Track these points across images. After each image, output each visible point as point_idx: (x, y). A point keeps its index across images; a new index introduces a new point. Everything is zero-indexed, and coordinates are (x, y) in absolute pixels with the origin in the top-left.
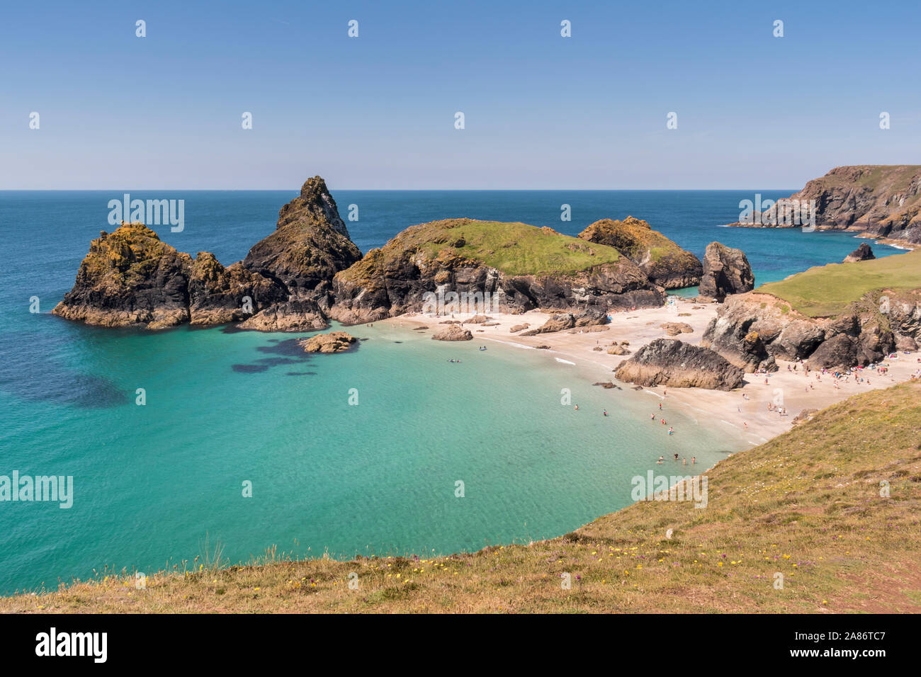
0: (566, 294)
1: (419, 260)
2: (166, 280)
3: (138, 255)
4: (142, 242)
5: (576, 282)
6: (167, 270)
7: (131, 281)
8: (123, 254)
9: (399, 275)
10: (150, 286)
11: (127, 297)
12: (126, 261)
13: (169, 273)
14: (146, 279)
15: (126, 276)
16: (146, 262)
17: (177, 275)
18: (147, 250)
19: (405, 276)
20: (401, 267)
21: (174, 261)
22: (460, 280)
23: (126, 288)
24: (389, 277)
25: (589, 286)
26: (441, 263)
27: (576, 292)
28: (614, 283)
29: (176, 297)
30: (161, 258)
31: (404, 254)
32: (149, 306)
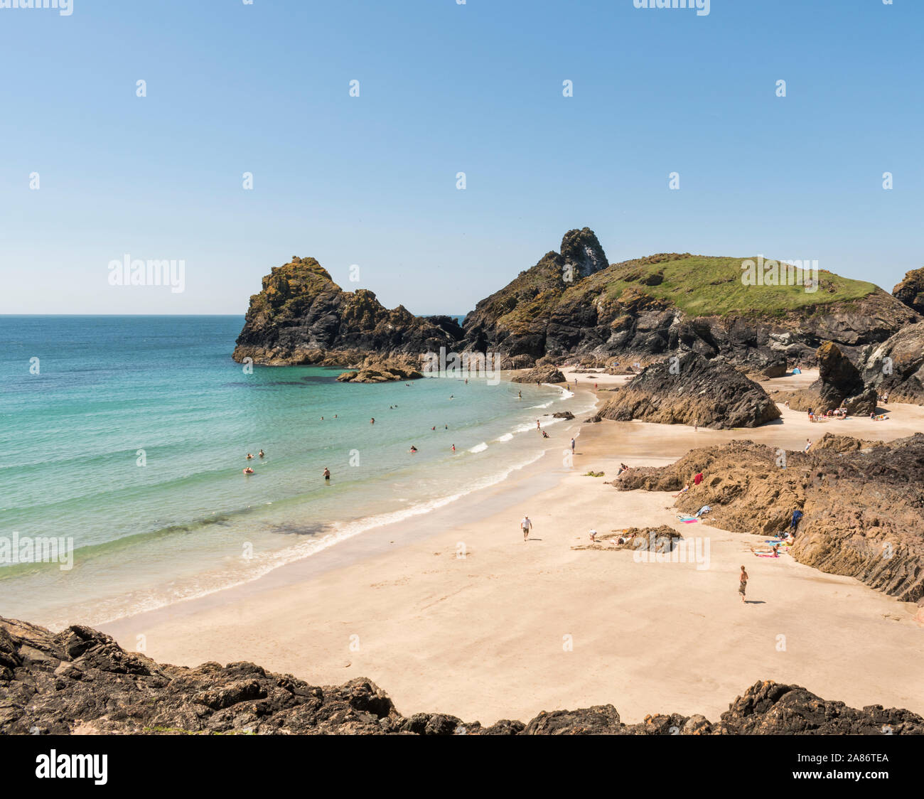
0: (759, 341)
1: (599, 302)
2: (315, 318)
3: (293, 290)
4: (304, 278)
5: (781, 326)
6: (319, 308)
7: (281, 317)
8: (280, 289)
9: (571, 321)
10: (298, 324)
11: (270, 333)
12: (282, 296)
13: (321, 311)
14: (296, 316)
15: (277, 312)
16: (300, 298)
17: (330, 314)
18: (306, 286)
19: (579, 322)
20: (574, 311)
21: (332, 299)
22: (641, 326)
23: (272, 324)
24: (554, 321)
25: (799, 331)
26: (622, 304)
27: (776, 340)
28: (847, 330)
29: (320, 337)
30: (318, 295)
31: (586, 295)
32: (290, 344)
